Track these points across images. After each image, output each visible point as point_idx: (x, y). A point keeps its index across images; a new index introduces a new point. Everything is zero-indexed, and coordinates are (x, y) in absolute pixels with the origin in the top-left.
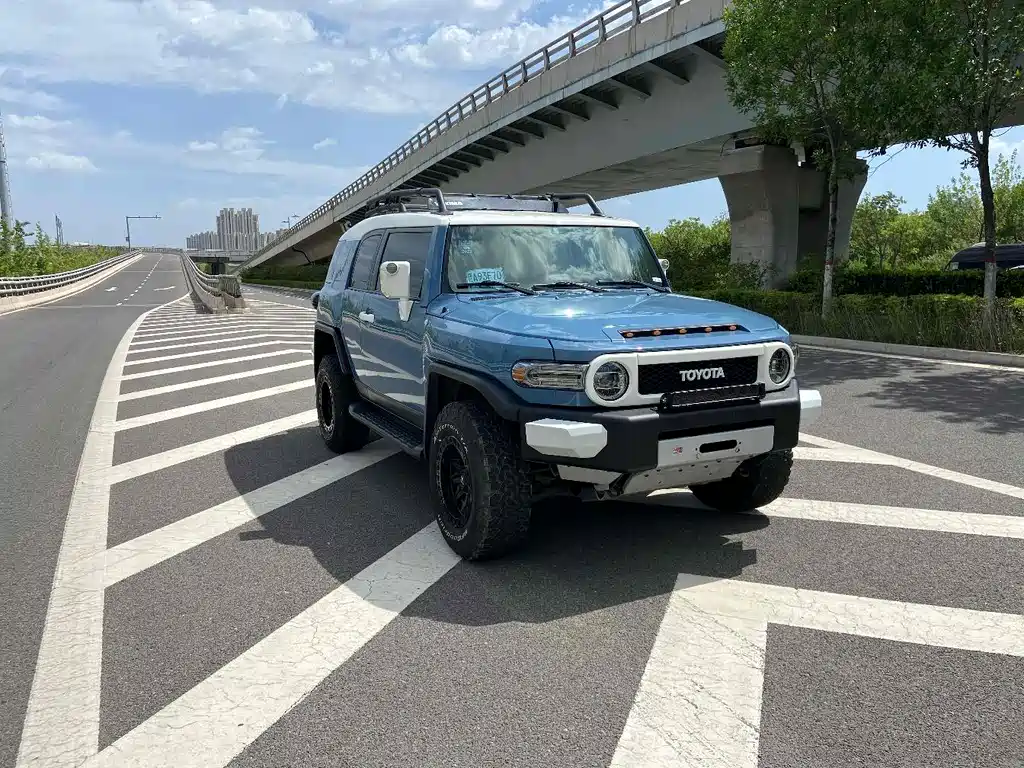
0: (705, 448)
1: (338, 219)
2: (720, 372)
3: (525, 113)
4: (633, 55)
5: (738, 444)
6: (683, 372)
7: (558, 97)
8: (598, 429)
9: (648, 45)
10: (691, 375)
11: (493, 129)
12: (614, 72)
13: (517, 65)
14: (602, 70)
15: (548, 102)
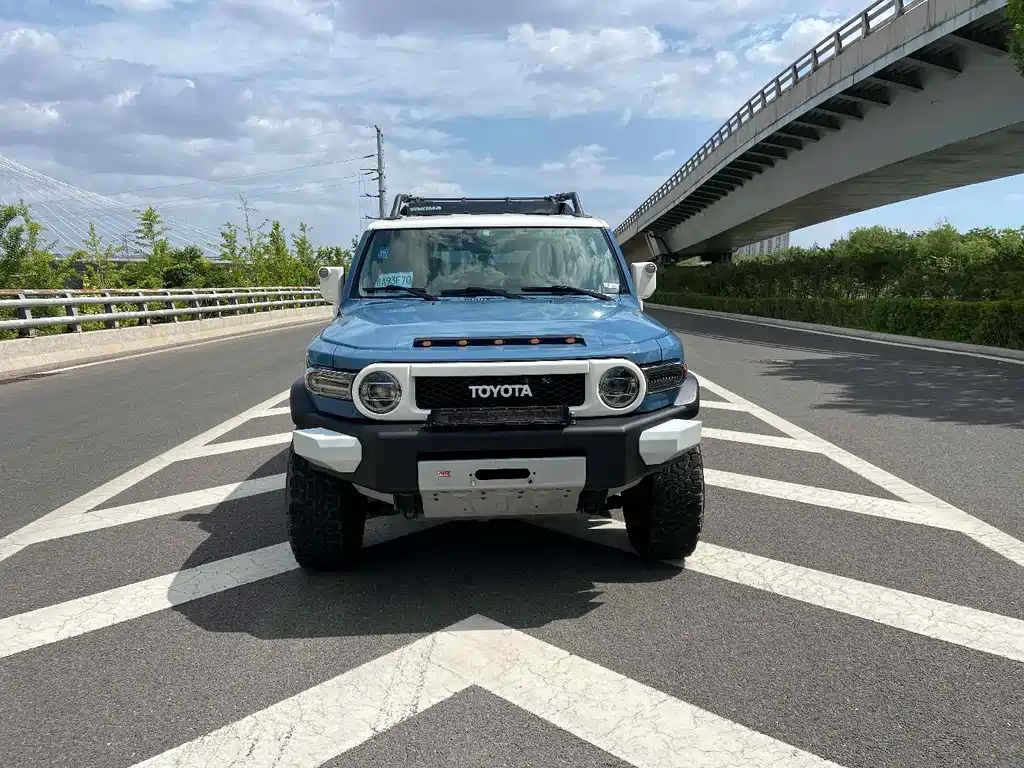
0: (482, 475)
1: (641, 229)
2: (527, 390)
3: (812, 105)
4: (931, 29)
5: (532, 474)
6: (473, 388)
7: (848, 84)
8: (349, 441)
9: (949, 16)
10: (484, 391)
11: (780, 125)
12: (909, 50)
13: (808, 54)
14: (896, 48)
15: (836, 90)
